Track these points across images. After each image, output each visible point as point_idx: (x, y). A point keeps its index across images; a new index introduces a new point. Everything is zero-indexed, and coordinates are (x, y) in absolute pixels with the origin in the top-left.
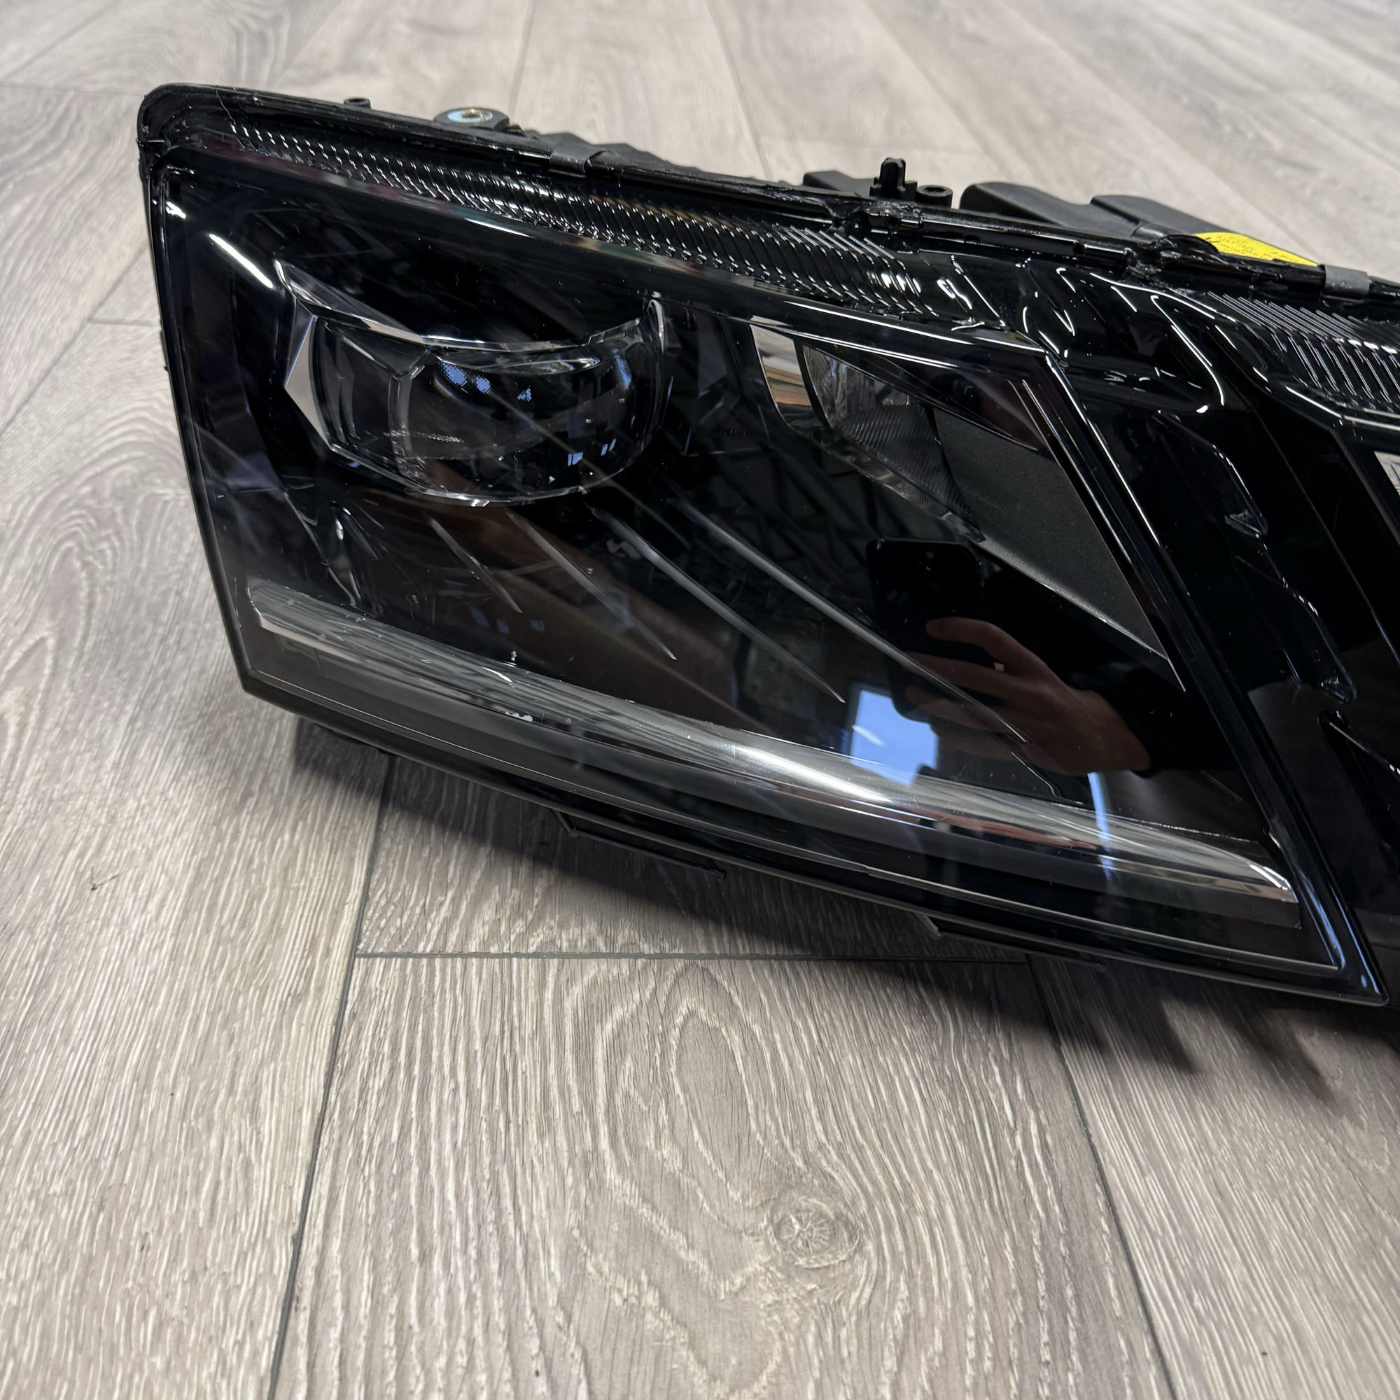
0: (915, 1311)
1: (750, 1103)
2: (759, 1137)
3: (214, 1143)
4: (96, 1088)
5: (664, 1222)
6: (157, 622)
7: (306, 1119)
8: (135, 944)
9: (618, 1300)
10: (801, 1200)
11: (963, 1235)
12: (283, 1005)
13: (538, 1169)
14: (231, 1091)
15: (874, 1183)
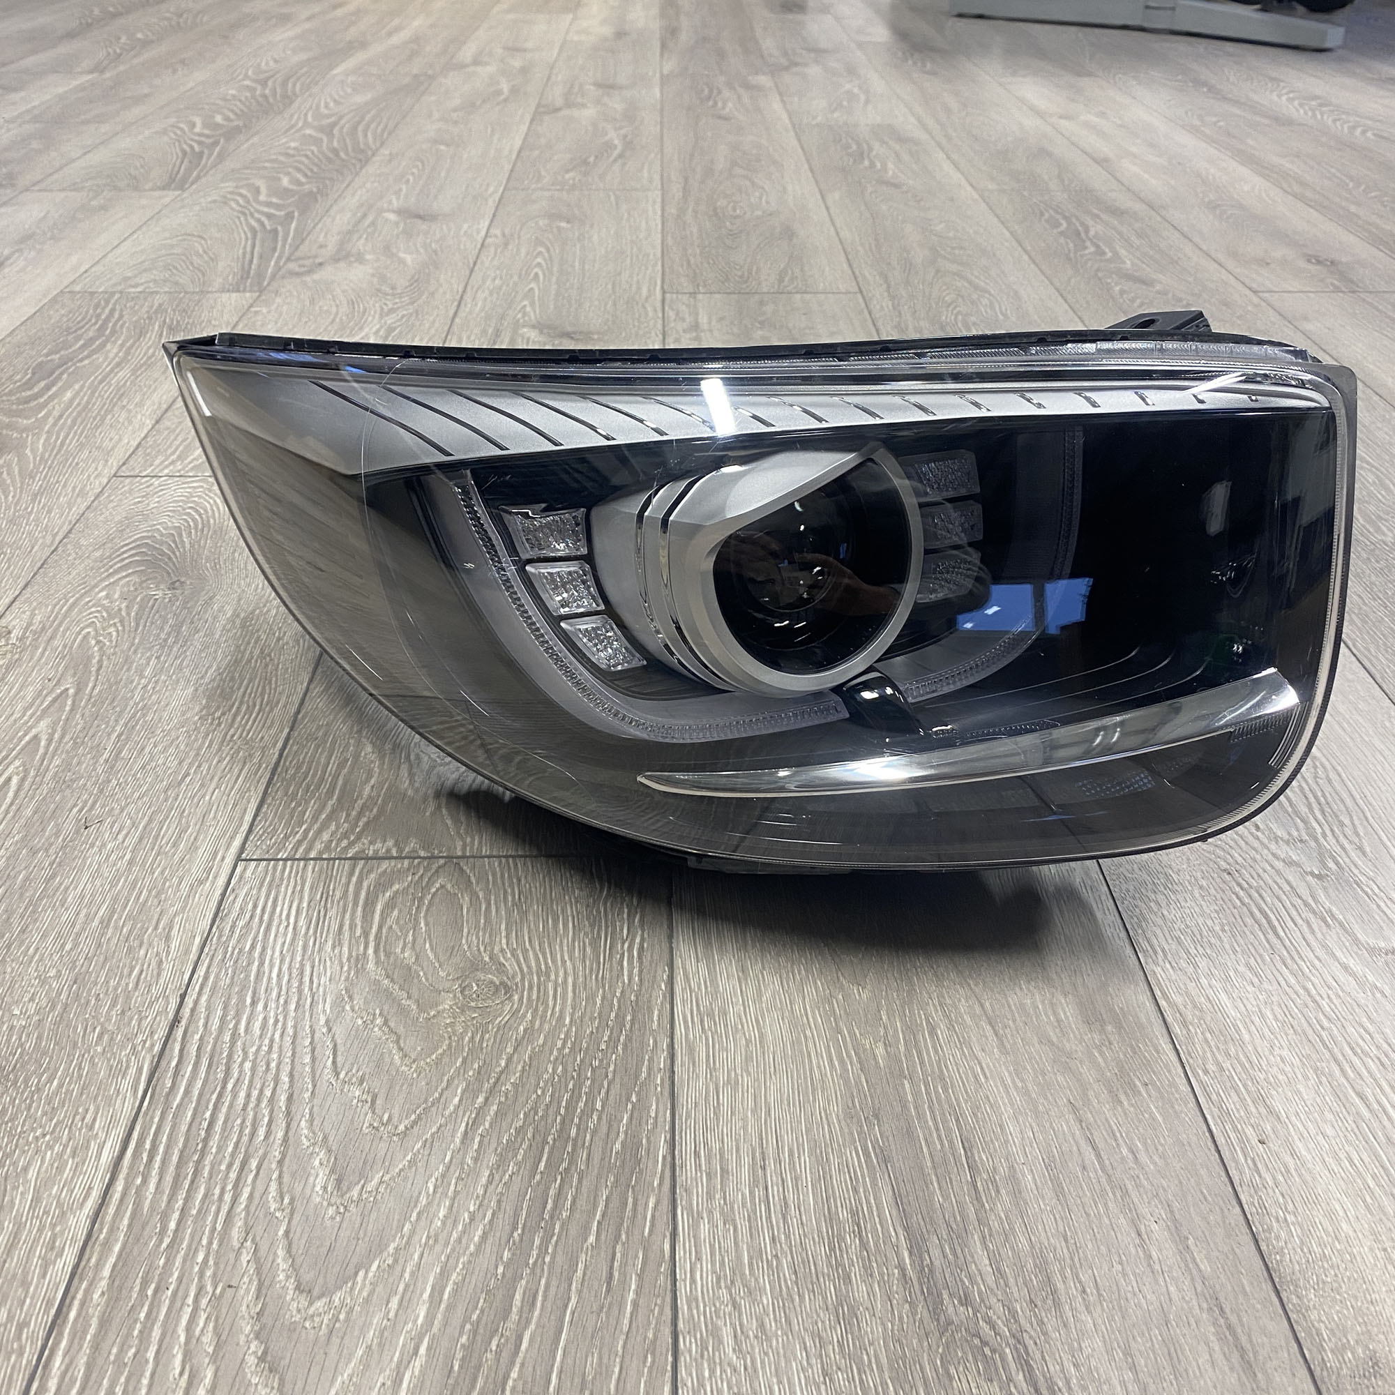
0: (533, 1026)
1: (465, 930)
2: (466, 947)
3: (142, 952)
4: (78, 927)
5: (396, 987)
6: (142, 676)
7: (197, 941)
8: (108, 856)
9: (360, 1022)
10: (481, 976)
11: (574, 992)
12: (192, 886)
13: (328, 963)
14: (156, 928)
15: (529, 967)
